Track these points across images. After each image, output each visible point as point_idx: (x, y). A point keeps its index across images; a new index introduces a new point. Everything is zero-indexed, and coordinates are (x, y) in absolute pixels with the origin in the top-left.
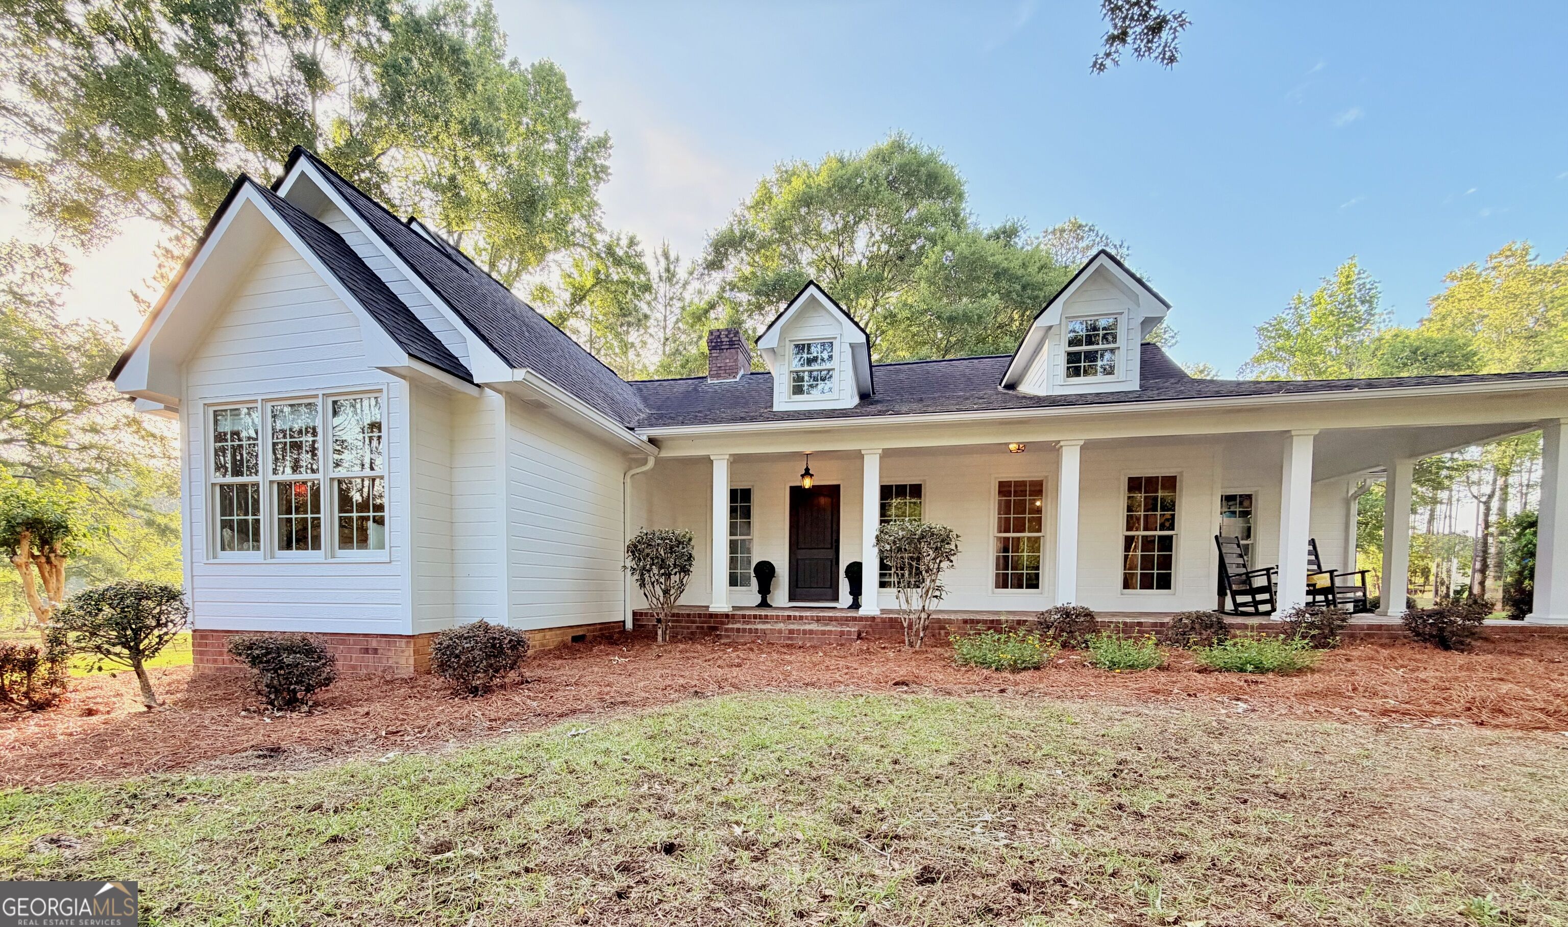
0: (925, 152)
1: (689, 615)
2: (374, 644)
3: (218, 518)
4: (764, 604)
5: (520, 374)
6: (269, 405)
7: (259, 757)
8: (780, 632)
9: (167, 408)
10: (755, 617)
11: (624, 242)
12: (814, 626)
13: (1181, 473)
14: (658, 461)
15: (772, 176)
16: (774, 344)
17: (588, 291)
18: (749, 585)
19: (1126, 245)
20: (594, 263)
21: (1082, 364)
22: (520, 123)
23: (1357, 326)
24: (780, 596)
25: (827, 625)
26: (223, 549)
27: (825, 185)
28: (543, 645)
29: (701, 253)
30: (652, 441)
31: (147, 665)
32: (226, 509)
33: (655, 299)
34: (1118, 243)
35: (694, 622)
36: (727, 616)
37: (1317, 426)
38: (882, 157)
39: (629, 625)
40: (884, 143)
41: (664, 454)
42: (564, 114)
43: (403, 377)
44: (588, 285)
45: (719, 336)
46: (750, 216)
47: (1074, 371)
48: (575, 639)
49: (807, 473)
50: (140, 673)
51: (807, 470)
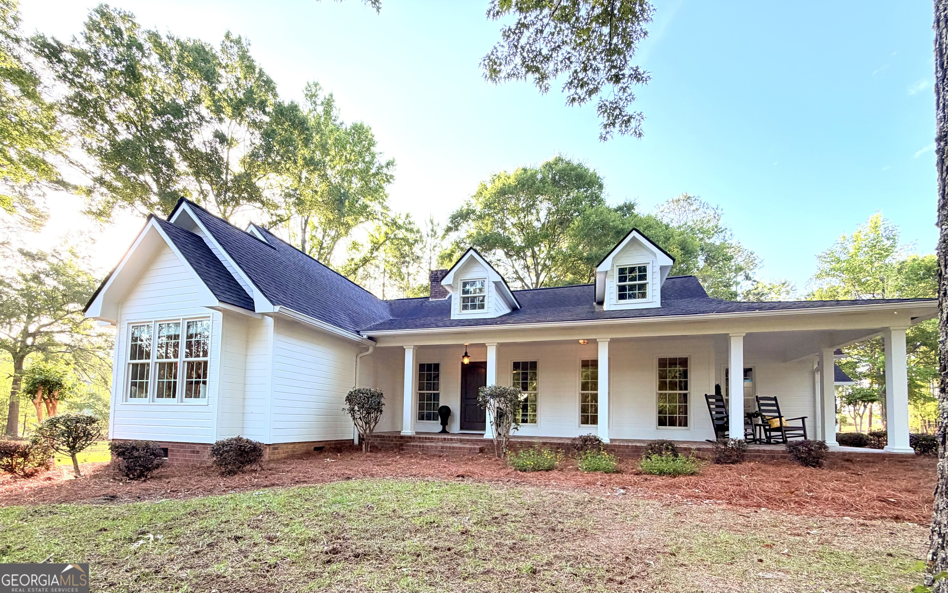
0: (575, 163)
1: (389, 437)
2: (197, 448)
3: (130, 381)
4: (444, 431)
5: (277, 308)
6: (158, 323)
7: (105, 499)
8: (436, 447)
9: (112, 324)
10: (426, 438)
11: (403, 216)
12: (458, 445)
13: (690, 356)
14: (375, 348)
15: (488, 178)
16: (451, 282)
17: (381, 245)
18: (437, 420)
19: (720, 208)
20: (385, 229)
21: (627, 292)
22: (342, 155)
23: (885, 254)
24: (455, 426)
25: (465, 444)
26: (131, 397)
27: (514, 184)
28: (294, 452)
29: (446, 222)
30: (370, 338)
31: (78, 455)
32: (134, 377)
33: (425, 246)
34: (715, 207)
35: (392, 441)
36: (410, 437)
37: (745, 331)
38: (549, 166)
39: (356, 442)
40: (551, 159)
41: (378, 345)
42: (368, 149)
43: (220, 310)
44: (381, 241)
45: (436, 274)
46: (474, 201)
47: (622, 297)
48: (316, 449)
49: (466, 355)
50: (75, 460)
51: (466, 353)
